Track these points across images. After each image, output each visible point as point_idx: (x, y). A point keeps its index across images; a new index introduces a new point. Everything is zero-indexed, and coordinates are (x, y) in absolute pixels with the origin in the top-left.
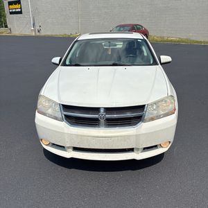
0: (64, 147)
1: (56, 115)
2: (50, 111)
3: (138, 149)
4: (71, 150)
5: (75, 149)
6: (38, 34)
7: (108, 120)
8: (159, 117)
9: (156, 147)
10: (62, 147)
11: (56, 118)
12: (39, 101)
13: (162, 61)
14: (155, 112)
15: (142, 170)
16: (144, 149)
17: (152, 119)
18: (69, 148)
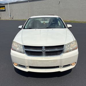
0: (25, 66)
1: (21, 51)
2: (18, 49)
3: (61, 66)
4: (28, 68)
5: (31, 67)
6: (12, 19)
7: (46, 52)
8: (70, 51)
9: (69, 65)
10: (24, 66)
11: (21, 52)
12: (12, 44)
13: (68, 27)
14: (68, 48)
15: (63, 77)
16: (64, 66)
17: (67, 52)
18: (27, 66)
